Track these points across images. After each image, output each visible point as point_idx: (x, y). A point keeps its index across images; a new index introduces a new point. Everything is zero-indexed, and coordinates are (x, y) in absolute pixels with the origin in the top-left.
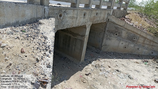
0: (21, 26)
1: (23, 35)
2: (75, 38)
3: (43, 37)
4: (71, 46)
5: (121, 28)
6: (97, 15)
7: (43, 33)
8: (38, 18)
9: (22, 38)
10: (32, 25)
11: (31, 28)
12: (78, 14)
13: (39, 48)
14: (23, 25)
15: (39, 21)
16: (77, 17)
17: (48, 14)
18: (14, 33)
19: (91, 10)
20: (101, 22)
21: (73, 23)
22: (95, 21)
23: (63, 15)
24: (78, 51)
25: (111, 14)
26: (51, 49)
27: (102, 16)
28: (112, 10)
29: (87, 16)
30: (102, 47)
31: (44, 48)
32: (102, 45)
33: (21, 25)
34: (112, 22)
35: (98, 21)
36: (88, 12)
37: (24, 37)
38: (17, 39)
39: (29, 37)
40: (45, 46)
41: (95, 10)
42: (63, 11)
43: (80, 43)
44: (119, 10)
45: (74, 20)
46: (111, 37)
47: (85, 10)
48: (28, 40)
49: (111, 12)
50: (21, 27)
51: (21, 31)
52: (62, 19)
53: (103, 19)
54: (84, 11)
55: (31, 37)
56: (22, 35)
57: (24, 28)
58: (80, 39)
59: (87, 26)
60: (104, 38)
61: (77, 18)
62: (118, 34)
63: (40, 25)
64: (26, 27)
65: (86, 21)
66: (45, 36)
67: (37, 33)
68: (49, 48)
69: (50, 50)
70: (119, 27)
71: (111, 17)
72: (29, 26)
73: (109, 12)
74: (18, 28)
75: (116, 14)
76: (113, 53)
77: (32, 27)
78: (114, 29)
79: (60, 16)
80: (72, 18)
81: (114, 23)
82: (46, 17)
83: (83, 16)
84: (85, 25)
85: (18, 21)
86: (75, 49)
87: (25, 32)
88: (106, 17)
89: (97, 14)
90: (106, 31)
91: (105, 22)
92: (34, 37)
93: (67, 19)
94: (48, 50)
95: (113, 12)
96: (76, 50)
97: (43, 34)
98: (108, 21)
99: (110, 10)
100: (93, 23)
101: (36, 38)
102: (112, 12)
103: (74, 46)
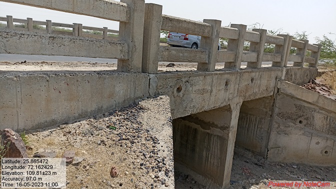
0: (107, 116)
1: (112, 135)
2: (208, 133)
3: (149, 138)
4: (197, 150)
5: (309, 108)
6: (252, 82)
7: (149, 129)
8: (137, 98)
9: (110, 142)
10: (127, 114)
11: (125, 119)
12: (214, 83)
13: (145, 165)
14: (111, 114)
15: (139, 104)
16: (212, 89)
17: (155, 88)
18: (95, 131)
19: (240, 73)
20: (262, 96)
21: (205, 102)
22: (250, 96)
23: (183, 89)
24: (216, 161)
25: (283, 78)
26: (168, 167)
27: (264, 82)
28: (285, 69)
29: (232, 86)
30: (268, 151)
31: (155, 164)
32: (269, 147)
33: (106, 114)
34: (288, 95)
35: (255, 94)
36: (233, 78)
37: (114, 140)
38: (102, 144)
39: (124, 139)
40: (156, 159)
41: (247, 72)
42: (184, 80)
43: (218, 144)
44: (299, 69)
45: (206, 95)
46: (289, 129)
47: (228, 73)
48: (121, 146)
49: (282, 75)
50: (107, 119)
51: (108, 127)
52: (181, 96)
53: (265, 89)
54: (226, 76)
55: (126, 139)
56: (110, 136)
57: (113, 120)
58: (218, 136)
59: (232, 107)
60: (270, 131)
61: (211, 92)
62: (304, 122)
63: (142, 113)
64: (116, 117)
65: (231, 96)
66: (153, 137)
67: (138, 130)
68: (164, 164)
69: (167, 170)
70: (306, 105)
71: (284, 84)
72: (121, 115)
73: (279, 73)
74: (101, 120)
75: (293, 76)
76: (297, 165)
77: (127, 118)
78: (295, 109)
79: (179, 90)
80: (203, 92)
81: (292, 97)
82: (151, 94)
83: (223, 87)
84: (229, 105)
85: (102, 107)
86: (207, 157)
87: (115, 130)
88: (272, 84)
89: (252, 80)
90: (275, 115)
91: (271, 96)
92: (133, 138)
93: (192, 96)
94: (162, 168)
95: (287, 73)
96: (209, 159)
97: (148, 131)
98: (278, 92)
99: (279, 70)
100: (246, 100)
101: (136, 141)
102: (284, 73)
103: (205, 151)
